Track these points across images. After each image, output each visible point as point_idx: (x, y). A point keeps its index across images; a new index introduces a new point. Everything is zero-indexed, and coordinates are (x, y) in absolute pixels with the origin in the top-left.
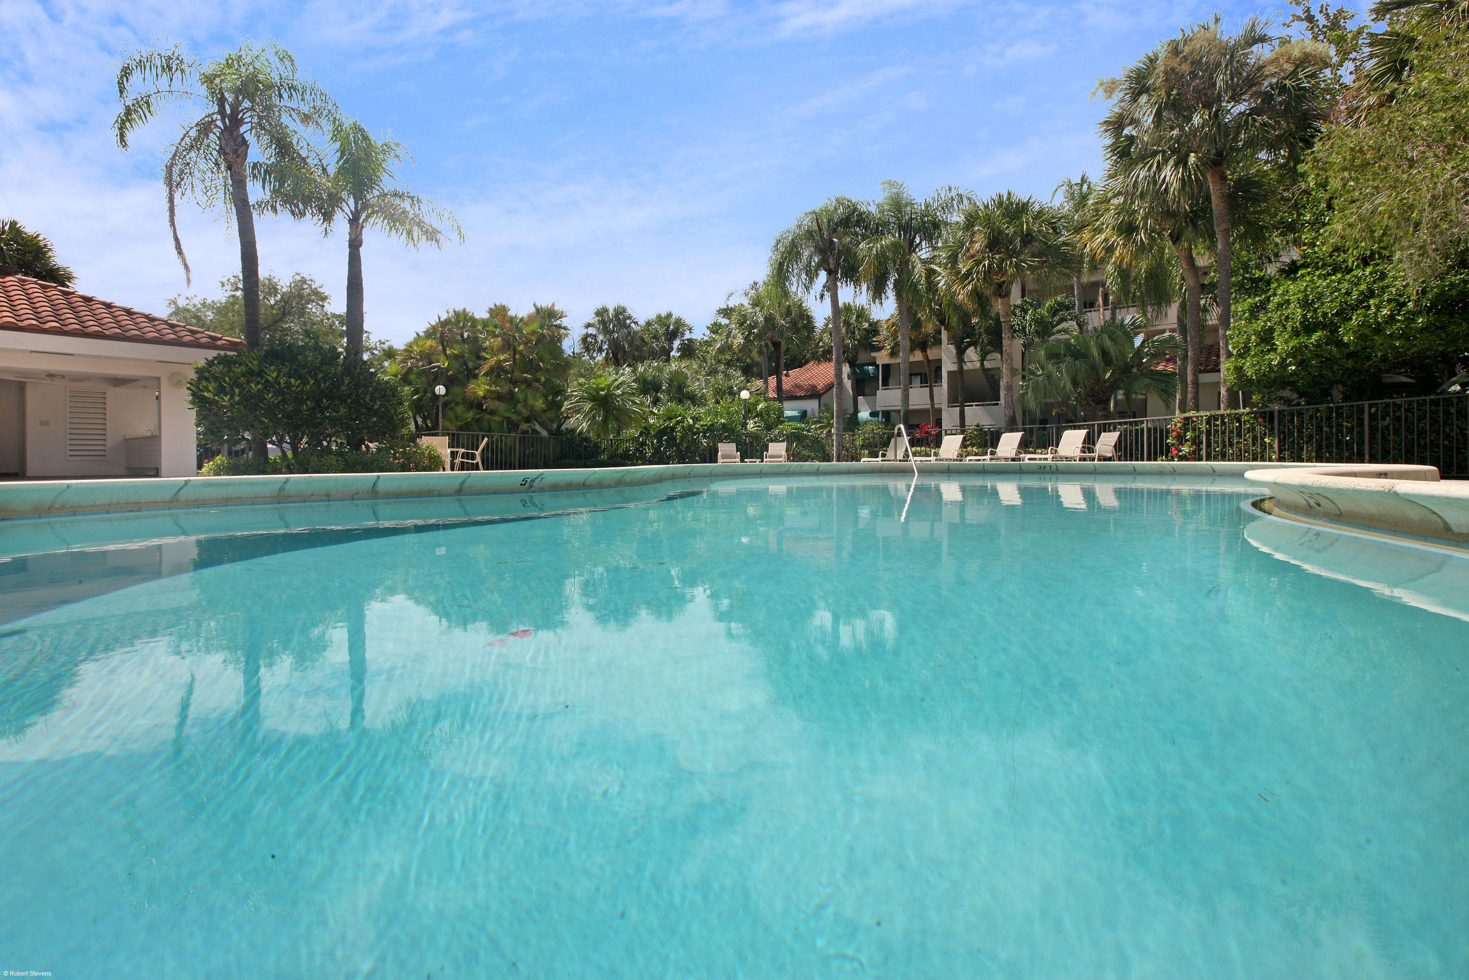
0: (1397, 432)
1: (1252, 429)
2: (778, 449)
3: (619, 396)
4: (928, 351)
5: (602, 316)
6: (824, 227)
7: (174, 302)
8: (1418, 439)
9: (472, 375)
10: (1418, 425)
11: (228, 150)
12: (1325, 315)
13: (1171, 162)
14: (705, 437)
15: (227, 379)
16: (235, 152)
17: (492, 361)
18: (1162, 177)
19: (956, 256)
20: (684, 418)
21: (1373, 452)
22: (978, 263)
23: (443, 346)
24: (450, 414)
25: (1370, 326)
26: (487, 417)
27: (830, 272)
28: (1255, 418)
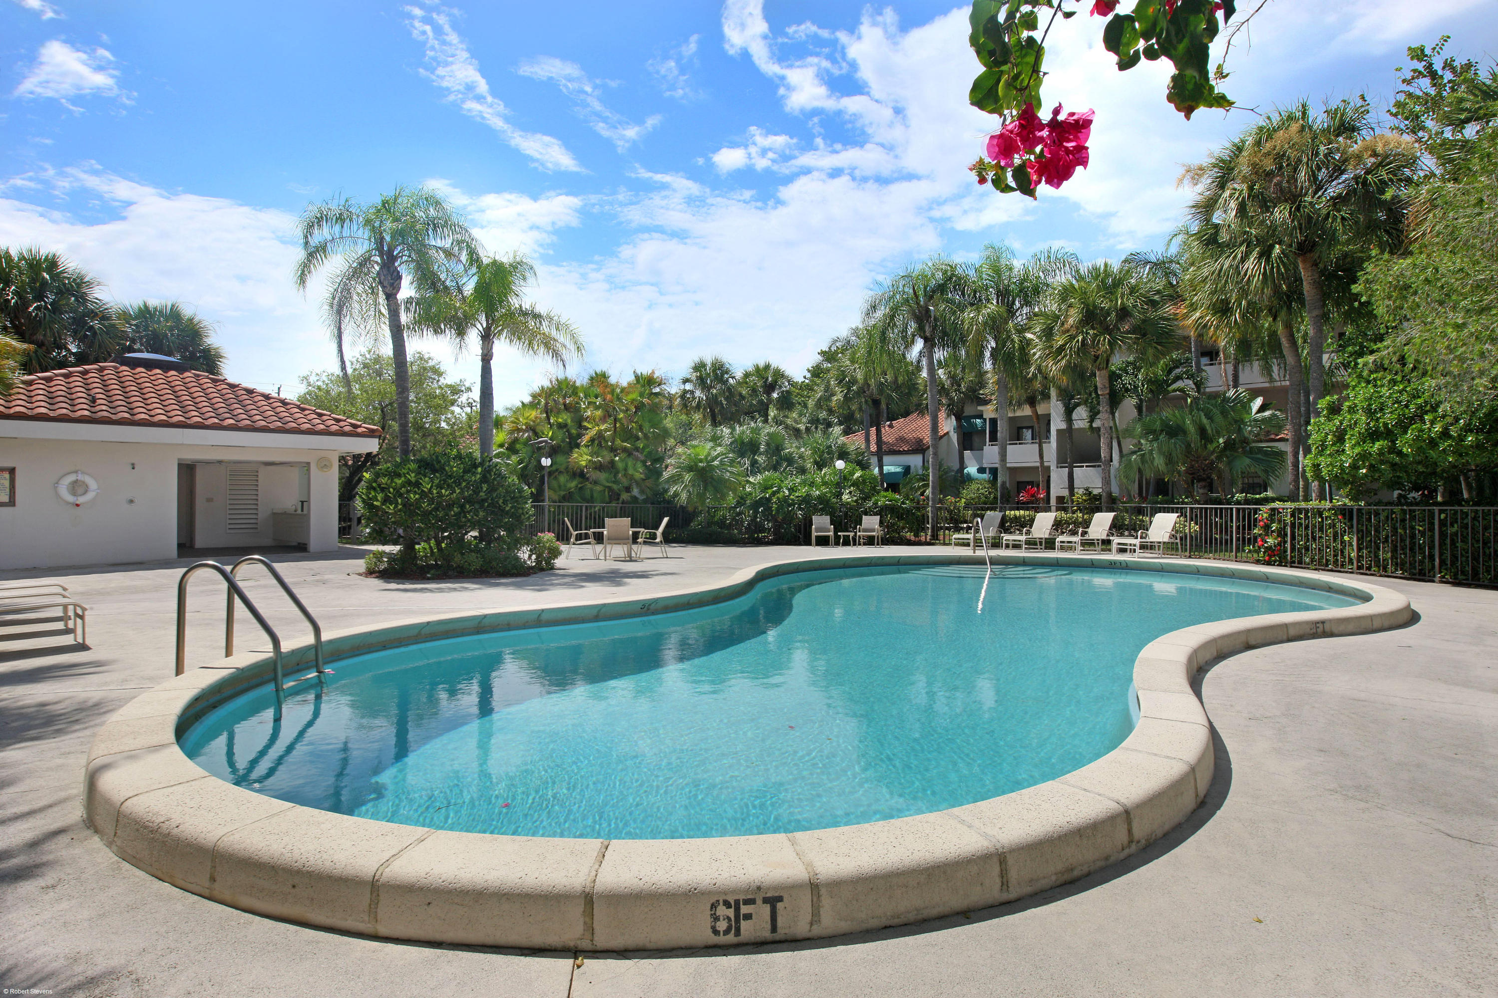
0: (1464, 540)
1: (1333, 526)
2: (871, 522)
3: (717, 467)
4: (1037, 407)
5: (701, 371)
6: (921, 293)
7: (306, 378)
8: (1483, 548)
9: (573, 444)
10: (1483, 535)
11: (386, 284)
12: (1385, 425)
13: (1255, 254)
14: (800, 509)
15: (391, 490)
16: (392, 285)
17: (592, 433)
18: (1246, 266)
19: (1051, 329)
20: (780, 488)
21: (1443, 557)
22: (1072, 338)
23: (547, 413)
24: (554, 484)
25: (1425, 441)
26: (589, 485)
27: (926, 340)
28: (1335, 514)
